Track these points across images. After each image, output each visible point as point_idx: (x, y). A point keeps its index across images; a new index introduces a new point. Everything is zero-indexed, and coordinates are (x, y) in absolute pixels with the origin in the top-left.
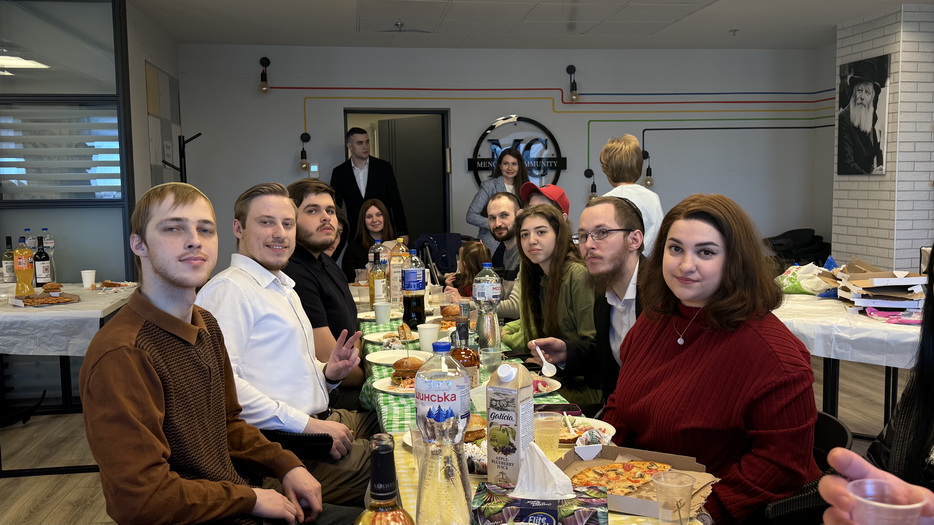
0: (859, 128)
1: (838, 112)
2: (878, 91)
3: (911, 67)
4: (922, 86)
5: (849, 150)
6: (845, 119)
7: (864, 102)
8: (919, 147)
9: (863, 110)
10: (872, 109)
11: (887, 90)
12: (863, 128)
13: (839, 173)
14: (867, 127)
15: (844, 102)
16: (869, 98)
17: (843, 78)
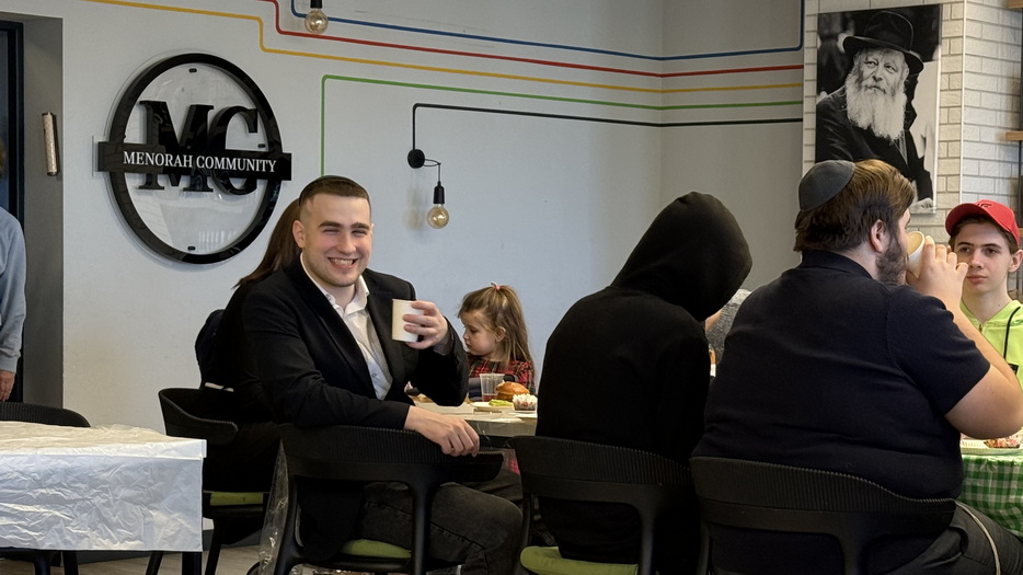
0: (870, 130)
4: (986, 65)
6: (833, 113)
7: (883, 85)
8: (983, 168)
9: (880, 100)
10: (902, 98)
11: (935, 68)
12: (880, 131)
16: (893, 78)
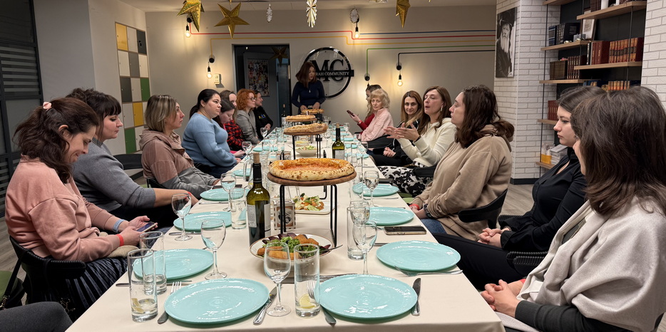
0: (503, 51)
1: (497, 41)
2: (511, 29)
3: (527, 14)
4: (534, 26)
5: (500, 63)
6: (499, 44)
7: (506, 35)
8: (532, 61)
9: (506, 40)
10: (509, 39)
11: (514, 28)
13: (497, 77)
14: (506, 50)
15: (499, 37)
16: (508, 33)
17: (498, 21)
